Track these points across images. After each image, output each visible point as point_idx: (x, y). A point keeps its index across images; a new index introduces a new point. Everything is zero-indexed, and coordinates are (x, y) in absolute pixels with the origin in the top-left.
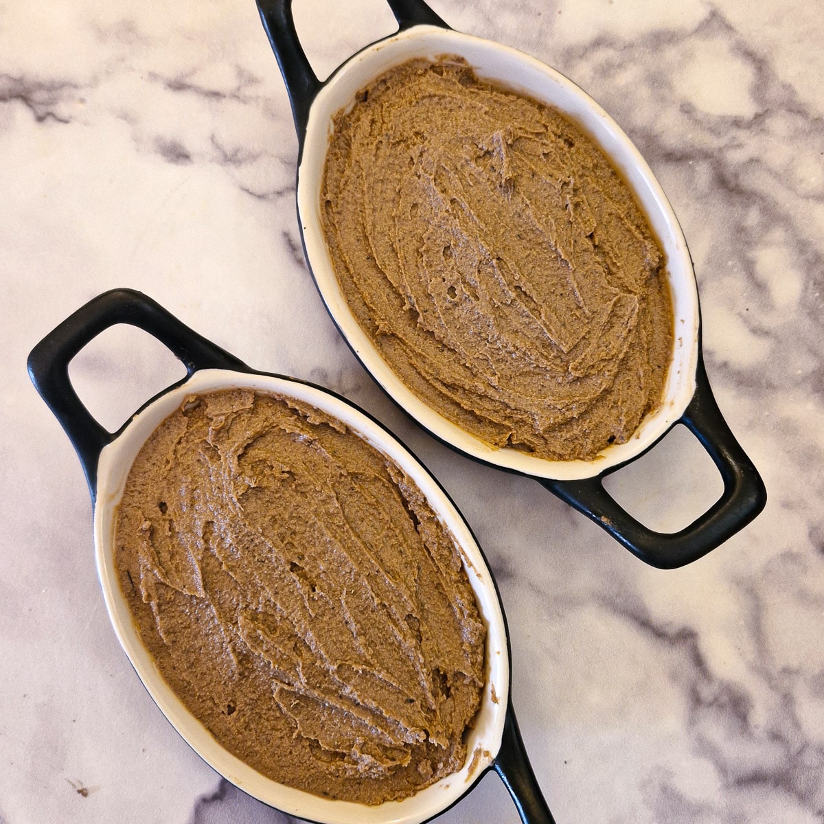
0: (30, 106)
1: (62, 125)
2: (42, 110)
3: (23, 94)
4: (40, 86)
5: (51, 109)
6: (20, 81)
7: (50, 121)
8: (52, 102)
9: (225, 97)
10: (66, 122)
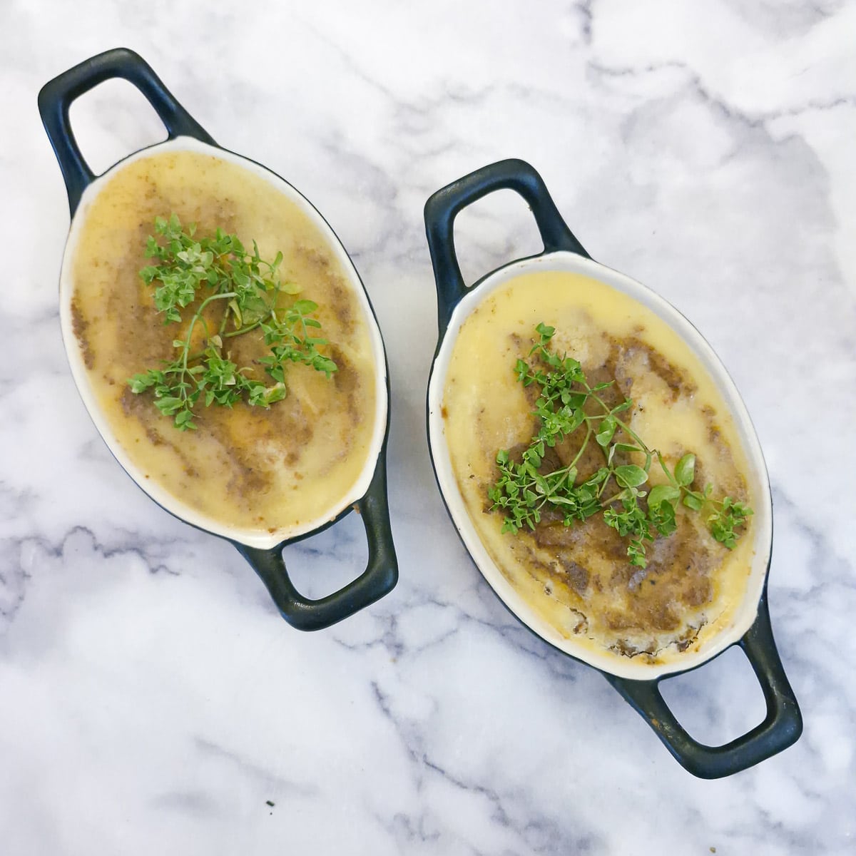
0: (144, 558)
1: (173, 577)
2: (155, 564)
3: (138, 547)
4: (154, 540)
5: (163, 562)
6: (135, 534)
7: (162, 573)
8: (164, 555)
9: (321, 554)
10: (177, 574)
